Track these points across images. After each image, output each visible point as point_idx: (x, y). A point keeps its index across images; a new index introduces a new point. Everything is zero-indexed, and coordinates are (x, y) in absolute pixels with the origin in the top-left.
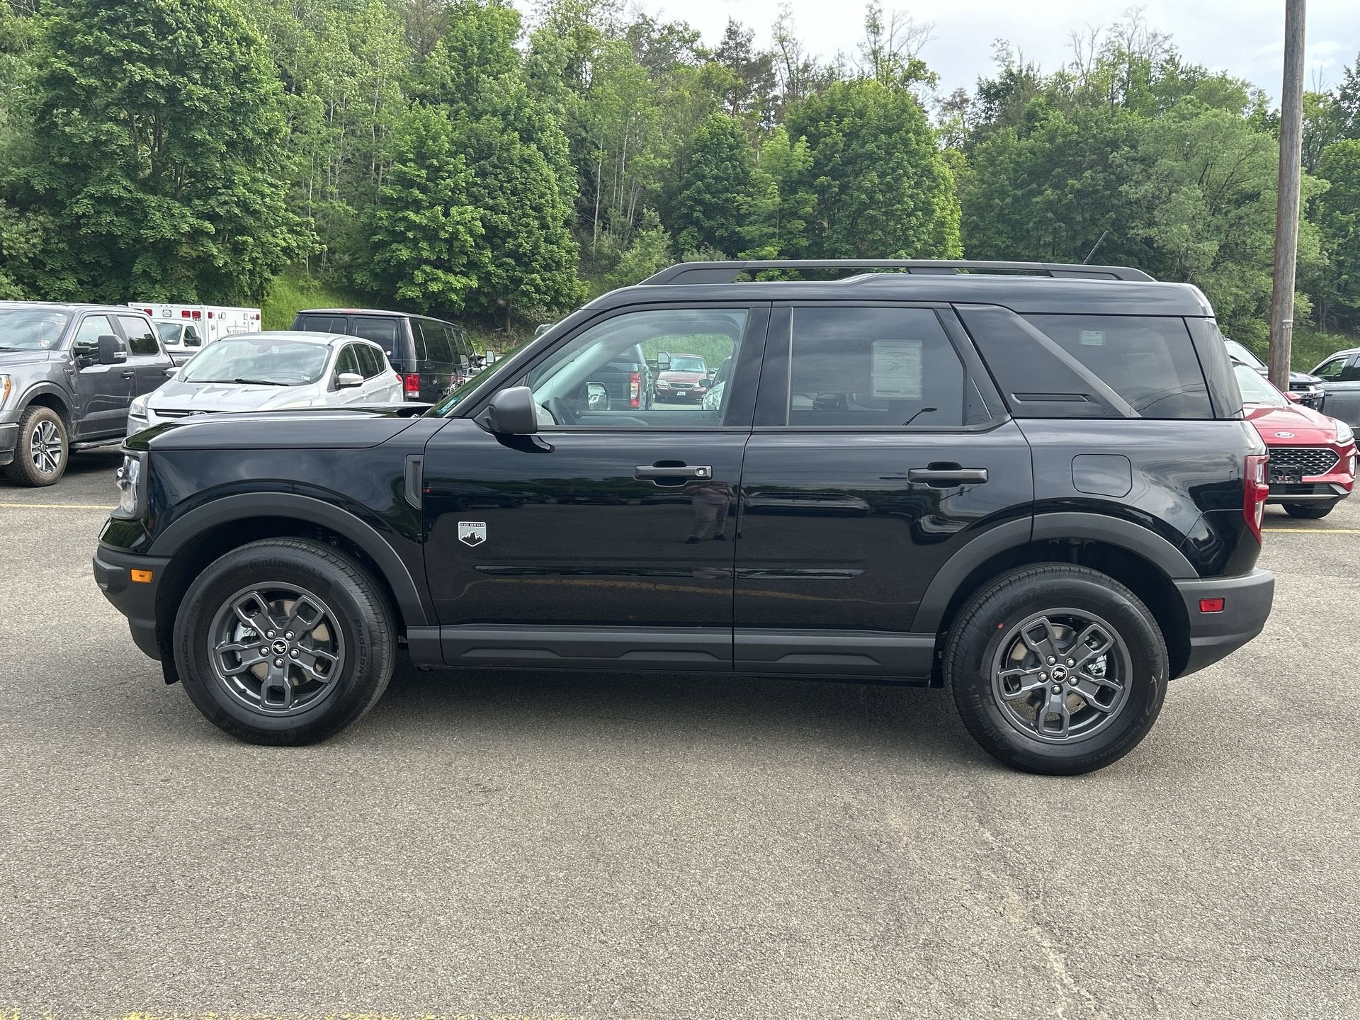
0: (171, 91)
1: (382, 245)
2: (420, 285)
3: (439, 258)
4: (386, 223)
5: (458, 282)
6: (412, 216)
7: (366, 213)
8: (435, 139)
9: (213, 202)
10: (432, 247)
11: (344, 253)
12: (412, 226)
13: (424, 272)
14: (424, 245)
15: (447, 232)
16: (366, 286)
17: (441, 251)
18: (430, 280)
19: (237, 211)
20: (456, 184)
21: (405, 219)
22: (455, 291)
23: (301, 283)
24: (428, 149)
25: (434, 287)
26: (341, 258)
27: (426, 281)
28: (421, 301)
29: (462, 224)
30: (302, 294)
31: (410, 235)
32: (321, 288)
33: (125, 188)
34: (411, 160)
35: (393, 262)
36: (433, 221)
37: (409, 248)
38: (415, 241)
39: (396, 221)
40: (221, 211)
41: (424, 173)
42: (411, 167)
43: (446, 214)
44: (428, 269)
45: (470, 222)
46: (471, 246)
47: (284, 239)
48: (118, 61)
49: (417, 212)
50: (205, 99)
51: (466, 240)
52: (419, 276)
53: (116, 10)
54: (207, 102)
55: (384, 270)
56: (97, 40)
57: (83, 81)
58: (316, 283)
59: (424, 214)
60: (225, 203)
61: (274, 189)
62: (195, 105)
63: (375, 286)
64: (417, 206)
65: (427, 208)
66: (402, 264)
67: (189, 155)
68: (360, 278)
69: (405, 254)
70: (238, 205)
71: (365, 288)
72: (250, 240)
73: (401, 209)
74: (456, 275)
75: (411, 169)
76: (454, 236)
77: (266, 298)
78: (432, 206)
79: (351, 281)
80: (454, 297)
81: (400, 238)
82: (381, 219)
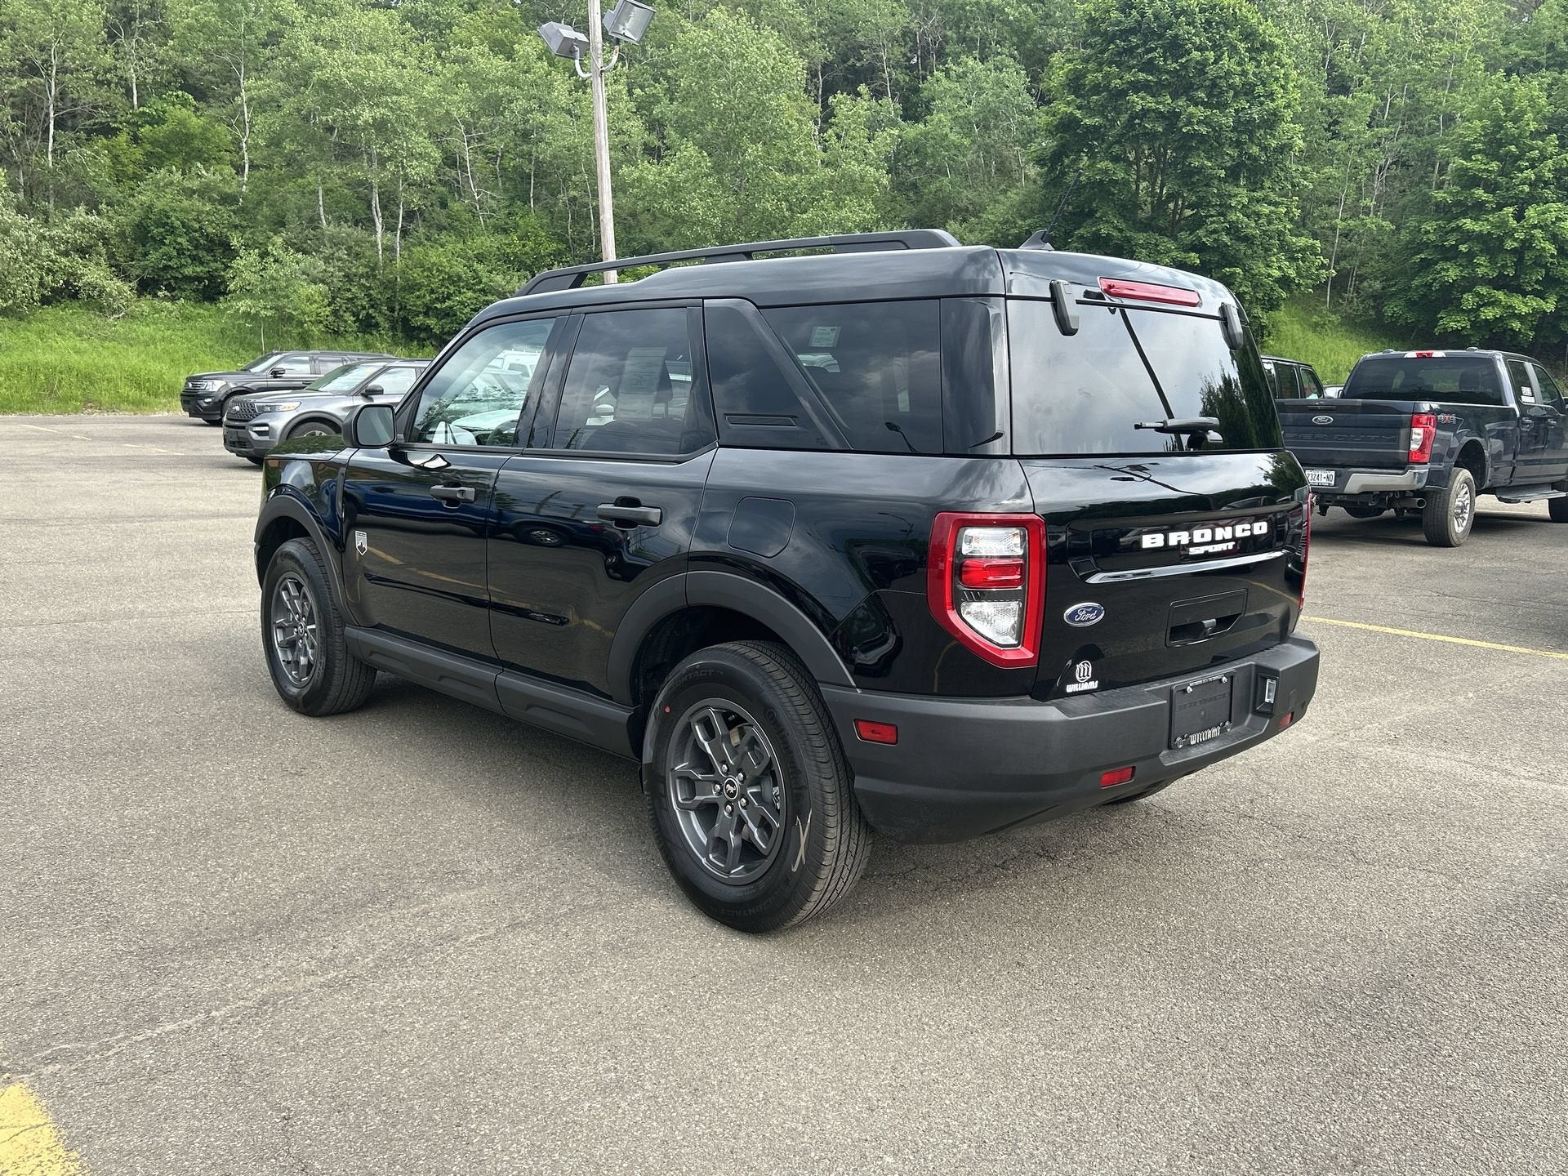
0: (1172, 118)
1: (1426, 265)
2: (1469, 311)
3: (1501, 275)
4: (1432, 237)
5: (1523, 305)
6: (1468, 224)
7: (1408, 228)
8: (1516, 120)
9: (1201, 232)
10: (1492, 261)
11: (1376, 279)
12: (1467, 236)
13: (1478, 295)
14: (1481, 260)
15: (1516, 240)
16: (1397, 319)
17: (1504, 266)
18: (1484, 305)
19: (1226, 239)
20: (1539, 178)
21: (1459, 228)
22: (1519, 317)
23: (1315, 319)
24: (1506, 134)
25: (1489, 313)
26: (1370, 286)
27: (1479, 306)
28: (1469, 332)
29: (1541, 227)
30: (1315, 331)
31: (1463, 248)
32: (1341, 324)
33: (1116, 228)
34: (1479, 151)
35: (1436, 286)
36: (1498, 228)
37: (1460, 265)
38: (1470, 255)
39: (1447, 233)
40: (1208, 241)
41: (1495, 165)
42: (1478, 160)
43: (1519, 217)
44: (1483, 290)
45: (1553, 223)
46: (1552, 256)
47: (1280, 268)
48: (1122, 94)
49: (1476, 219)
50: (1205, 122)
51: (1543, 249)
52: (1469, 300)
53: (1130, 41)
54: (1208, 124)
55: (1424, 296)
56: (1106, 76)
57: (1087, 121)
58: (1333, 318)
59: (1487, 220)
60: (1215, 231)
61: (1273, 208)
62: (1194, 129)
63: (1410, 317)
64: (1478, 209)
65: (1493, 211)
66: (1448, 288)
67: (1186, 184)
68: (1391, 309)
69: (1452, 273)
70: (1228, 231)
71: (1397, 320)
72: (1239, 270)
73: (1456, 217)
74: (1524, 296)
75: (1477, 164)
76: (1527, 244)
77: (1266, 338)
78: (1500, 207)
79: (1380, 314)
80: (1516, 325)
81: (1450, 254)
82: (1427, 232)
